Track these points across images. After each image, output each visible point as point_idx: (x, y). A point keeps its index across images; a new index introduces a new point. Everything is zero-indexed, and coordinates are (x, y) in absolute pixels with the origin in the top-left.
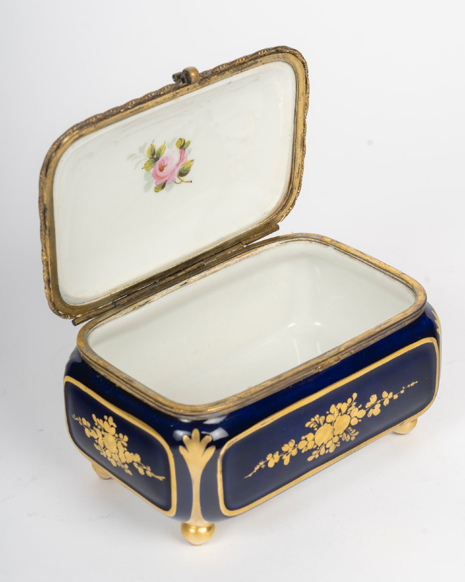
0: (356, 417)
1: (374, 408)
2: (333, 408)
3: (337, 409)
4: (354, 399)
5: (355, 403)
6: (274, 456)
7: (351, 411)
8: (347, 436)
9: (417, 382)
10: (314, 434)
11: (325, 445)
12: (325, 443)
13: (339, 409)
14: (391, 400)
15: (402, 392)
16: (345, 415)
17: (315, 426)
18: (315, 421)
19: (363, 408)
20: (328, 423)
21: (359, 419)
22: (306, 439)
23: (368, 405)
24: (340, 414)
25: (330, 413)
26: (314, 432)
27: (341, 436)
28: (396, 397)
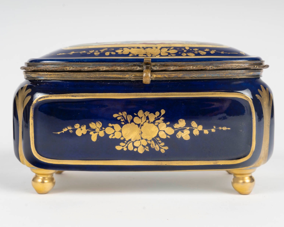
0: (164, 131)
1: (183, 132)
2: (140, 113)
3: (145, 115)
4: (162, 114)
5: (162, 118)
6: (82, 128)
7: (159, 123)
8: (155, 145)
9: (229, 129)
10: (121, 127)
11: (133, 142)
12: (132, 140)
13: (146, 116)
14: (201, 132)
15: (213, 130)
16: (152, 124)
17: (122, 120)
18: (122, 116)
19: (171, 126)
20: (136, 124)
21: (167, 134)
22: (113, 127)
23: (176, 126)
24: (147, 121)
25: (137, 116)
26: (122, 126)
27: (149, 142)
28: (206, 132)
